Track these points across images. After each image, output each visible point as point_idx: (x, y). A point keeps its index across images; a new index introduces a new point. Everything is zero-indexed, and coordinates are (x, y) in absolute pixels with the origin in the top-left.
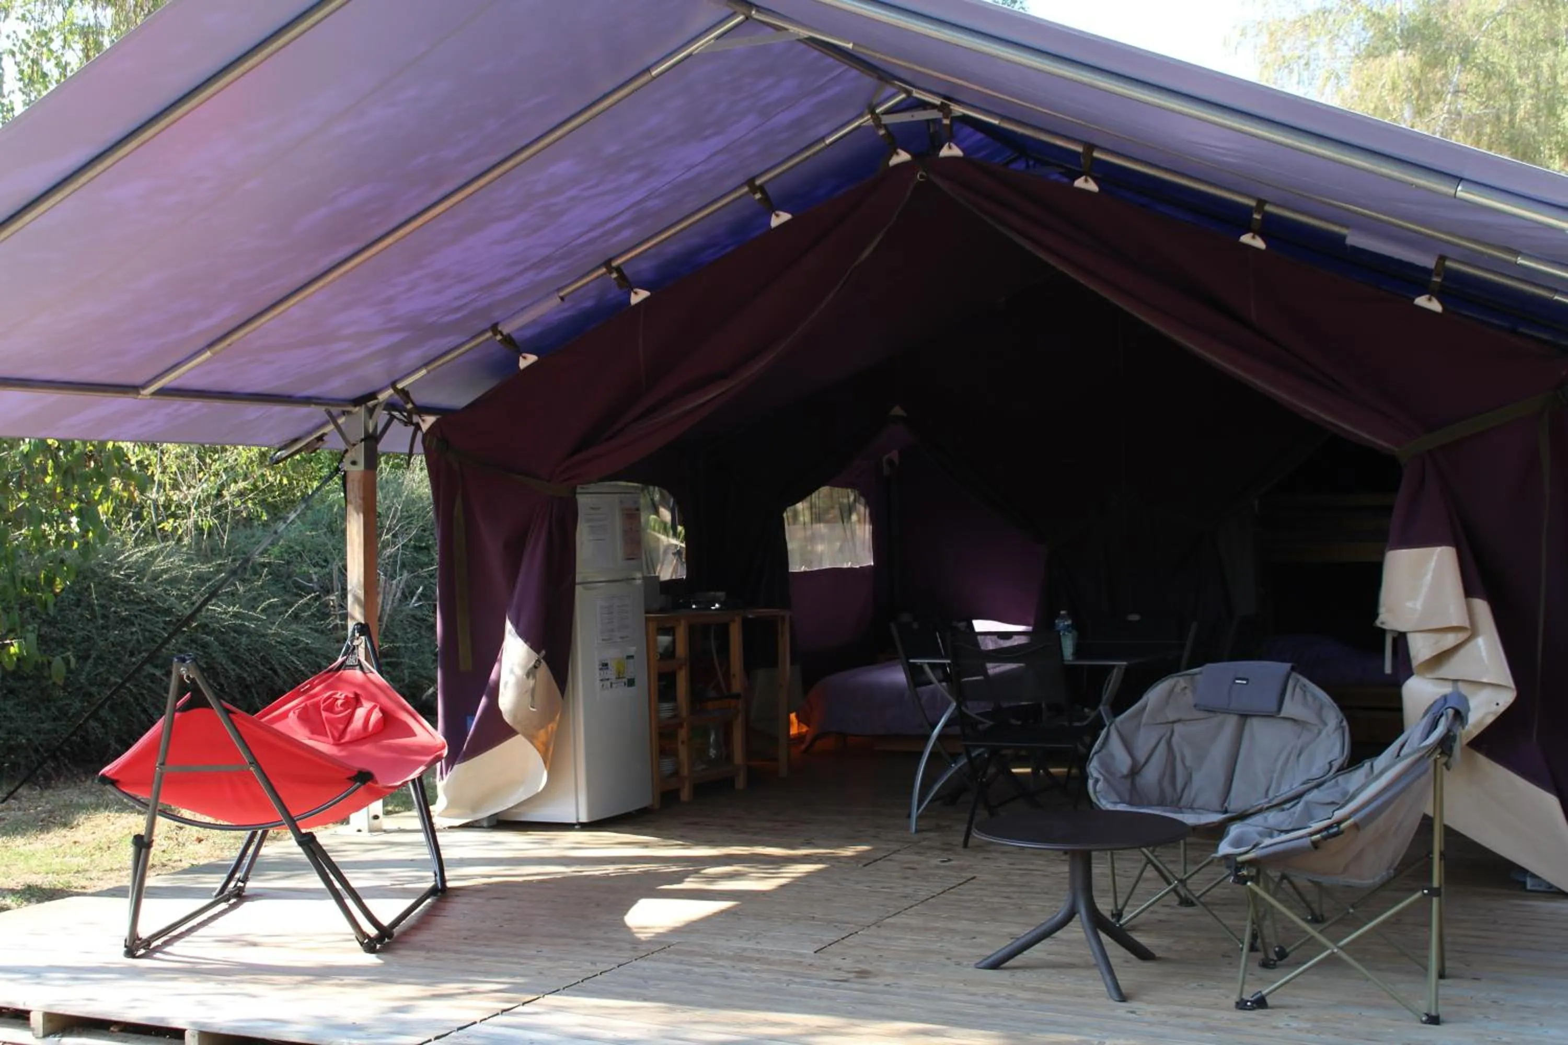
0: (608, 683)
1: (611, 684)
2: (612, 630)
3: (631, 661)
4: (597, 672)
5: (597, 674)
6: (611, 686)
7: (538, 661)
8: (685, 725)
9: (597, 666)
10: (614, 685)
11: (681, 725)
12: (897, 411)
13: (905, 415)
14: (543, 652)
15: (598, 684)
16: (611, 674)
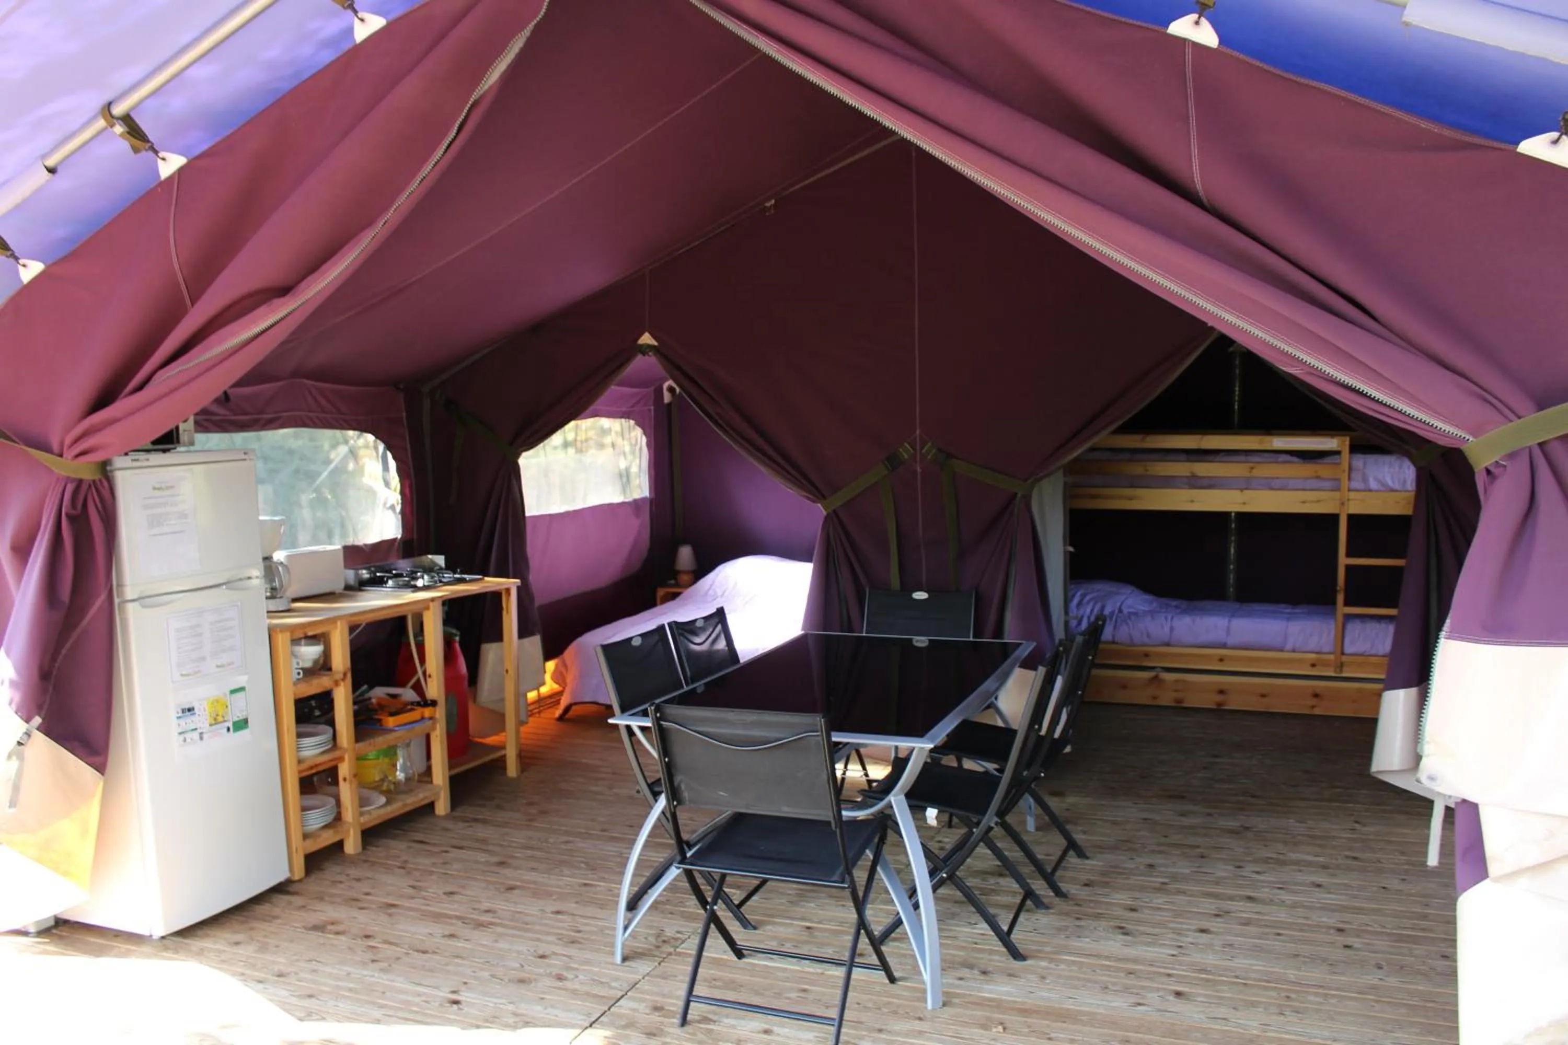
0: (196, 735)
1: (201, 734)
2: (203, 659)
3: (240, 695)
4: (175, 721)
5: (174, 725)
6: (201, 738)
7: (28, 734)
8: (346, 757)
9: (173, 713)
10: (205, 736)
11: (341, 759)
12: (646, 339)
13: (656, 343)
14: (37, 720)
15: (177, 740)
16: (201, 720)
